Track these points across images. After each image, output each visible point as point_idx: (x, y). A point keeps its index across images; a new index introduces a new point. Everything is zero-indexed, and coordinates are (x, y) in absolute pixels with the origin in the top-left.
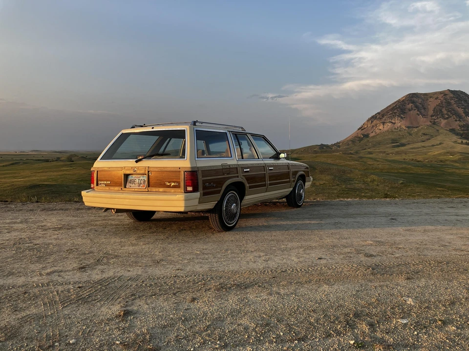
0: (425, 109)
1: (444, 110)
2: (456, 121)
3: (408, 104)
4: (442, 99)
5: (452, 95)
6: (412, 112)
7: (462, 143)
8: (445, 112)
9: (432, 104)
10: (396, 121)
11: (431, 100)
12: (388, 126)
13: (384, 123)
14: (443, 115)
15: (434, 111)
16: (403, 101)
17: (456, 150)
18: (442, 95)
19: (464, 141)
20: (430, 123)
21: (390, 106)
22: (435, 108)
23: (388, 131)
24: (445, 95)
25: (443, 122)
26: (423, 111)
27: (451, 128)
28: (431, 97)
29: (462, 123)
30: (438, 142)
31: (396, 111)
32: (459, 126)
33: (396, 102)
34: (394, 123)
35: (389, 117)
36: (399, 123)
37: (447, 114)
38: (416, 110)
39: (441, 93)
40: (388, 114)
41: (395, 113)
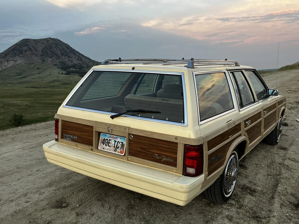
0: (36, 50)
1: (48, 51)
2: (57, 59)
3: (24, 47)
4: (46, 44)
5: (52, 42)
6: (27, 52)
7: (62, 73)
8: (50, 53)
9: (40, 48)
10: (17, 59)
11: (40, 44)
12: (11, 63)
13: (8, 61)
14: (48, 55)
15: (42, 52)
16: (20, 44)
17: (59, 79)
18: (46, 41)
19: (64, 72)
20: (41, 61)
21: (10, 48)
22: (43, 50)
23: (12, 67)
24: (48, 41)
25: (50, 60)
26: (35, 52)
27: (55, 64)
28: (39, 42)
29: (61, 61)
30: (48, 74)
31: (15, 52)
32: (60, 62)
33: (14, 45)
34: (16, 61)
35: (11, 57)
36: (20, 61)
37: (51, 54)
38: (30, 51)
39: (45, 39)
40: (10, 54)
41: (15, 53)
